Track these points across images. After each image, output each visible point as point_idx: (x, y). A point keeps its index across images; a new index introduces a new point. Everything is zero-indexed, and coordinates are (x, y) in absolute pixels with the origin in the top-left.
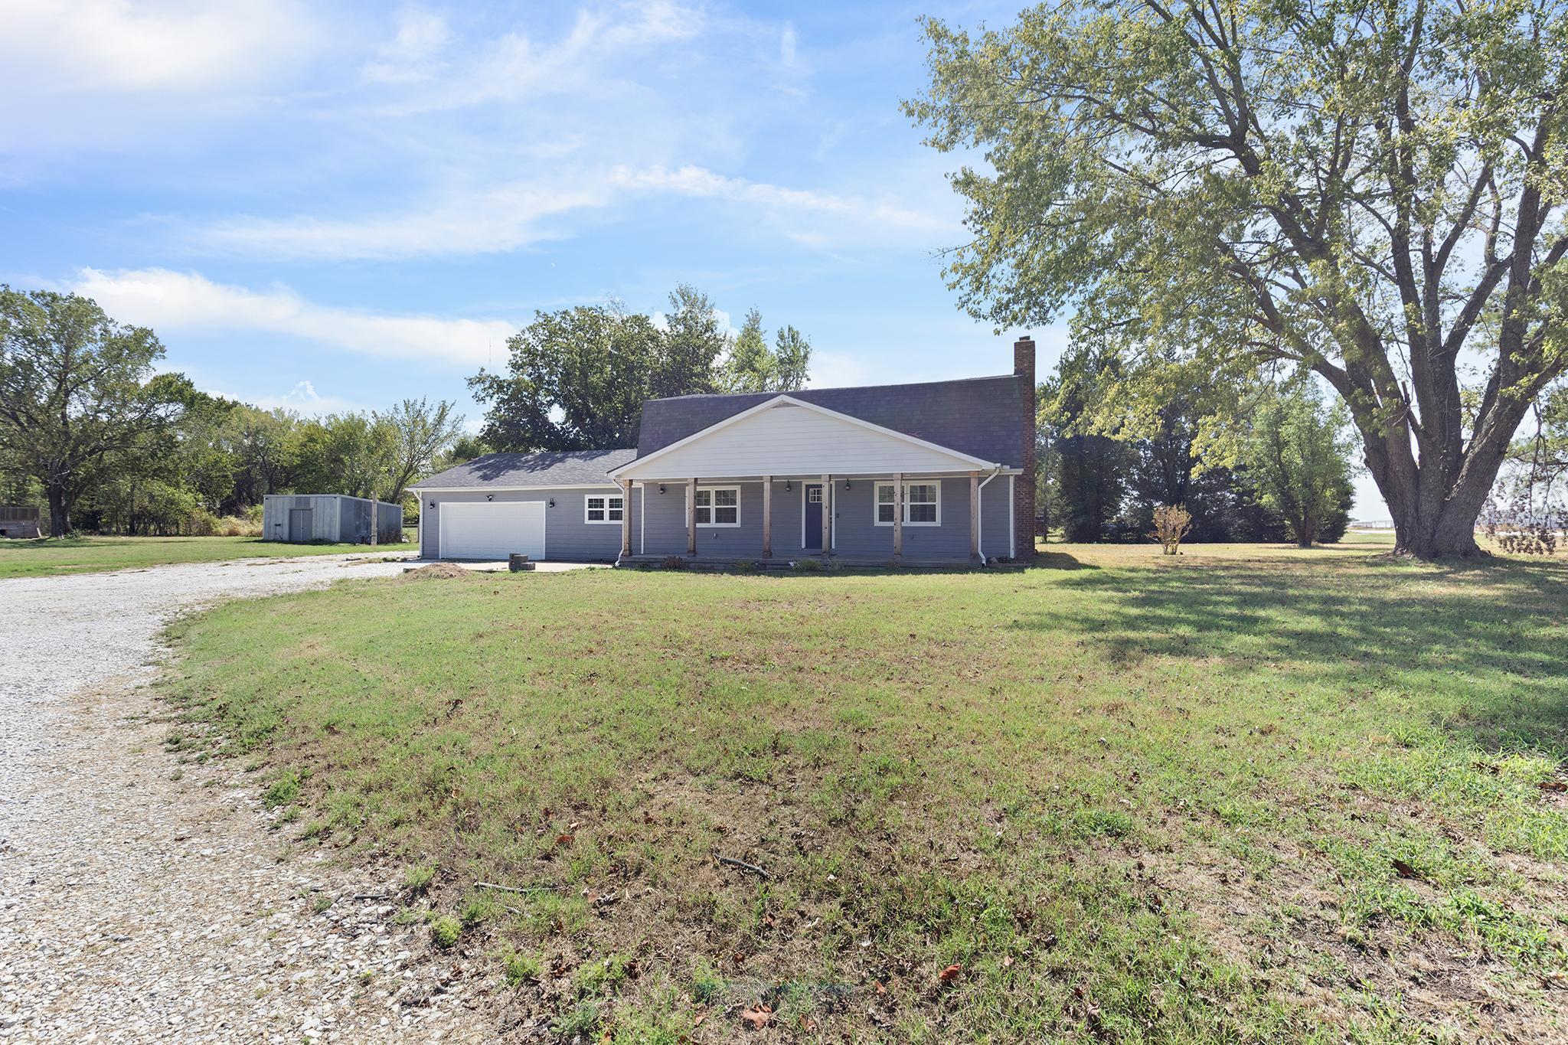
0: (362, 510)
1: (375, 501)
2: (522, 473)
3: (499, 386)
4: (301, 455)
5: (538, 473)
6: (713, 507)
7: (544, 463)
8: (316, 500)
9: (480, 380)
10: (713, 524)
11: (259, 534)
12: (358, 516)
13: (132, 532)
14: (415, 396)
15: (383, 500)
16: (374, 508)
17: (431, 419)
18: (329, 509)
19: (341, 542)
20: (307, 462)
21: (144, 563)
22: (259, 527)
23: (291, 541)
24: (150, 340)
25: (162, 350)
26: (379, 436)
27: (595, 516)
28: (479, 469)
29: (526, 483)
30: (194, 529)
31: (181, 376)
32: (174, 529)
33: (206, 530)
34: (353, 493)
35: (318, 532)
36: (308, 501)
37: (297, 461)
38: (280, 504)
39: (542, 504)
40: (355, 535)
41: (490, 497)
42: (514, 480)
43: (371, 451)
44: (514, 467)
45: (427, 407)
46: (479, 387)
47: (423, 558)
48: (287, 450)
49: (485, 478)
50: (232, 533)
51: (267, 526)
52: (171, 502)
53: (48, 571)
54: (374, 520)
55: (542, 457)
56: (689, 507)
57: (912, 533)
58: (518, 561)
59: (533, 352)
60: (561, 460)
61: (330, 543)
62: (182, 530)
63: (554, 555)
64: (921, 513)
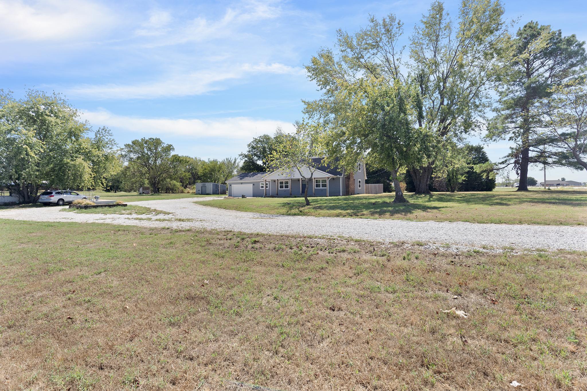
0: (217, 186)
1: (220, 184)
2: (248, 178)
3: (246, 156)
4: (203, 173)
5: (251, 178)
6: (284, 185)
7: (253, 175)
8: (207, 184)
9: (242, 155)
10: (284, 188)
11: (194, 193)
12: (216, 188)
13: (166, 193)
14: (229, 157)
15: (222, 184)
16: (220, 186)
17: (233, 162)
18: (210, 186)
19: (213, 194)
20: (205, 175)
21: (179, 198)
22: (195, 191)
23: (202, 194)
24: (172, 147)
25: (174, 149)
26: (220, 167)
27: (261, 187)
28: (240, 177)
29: (249, 180)
30: (180, 192)
31: (178, 155)
32: (175, 192)
33: (182, 192)
34: (215, 182)
35: (207, 192)
36: (205, 184)
37: (202, 174)
38: (199, 185)
39: (252, 185)
40: (215, 192)
41: (242, 183)
42: (247, 179)
43: (218, 171)
44: (247, 176)
45: (232, 159)
46: (241, 156)
48: (200, 171)
49: (241, 179)
50: (188, 193)
51: (197, 191)
52: (174, 185)
53: (154, 199)
54: (220, 189)
56: (279, 185)
57: (322, 190)
58: (243, 197)
59: (253, 148)
60: (257, 174)
61: (210, 194)
62: (177, 192)
63: (254, 196)
64: (324, 186)
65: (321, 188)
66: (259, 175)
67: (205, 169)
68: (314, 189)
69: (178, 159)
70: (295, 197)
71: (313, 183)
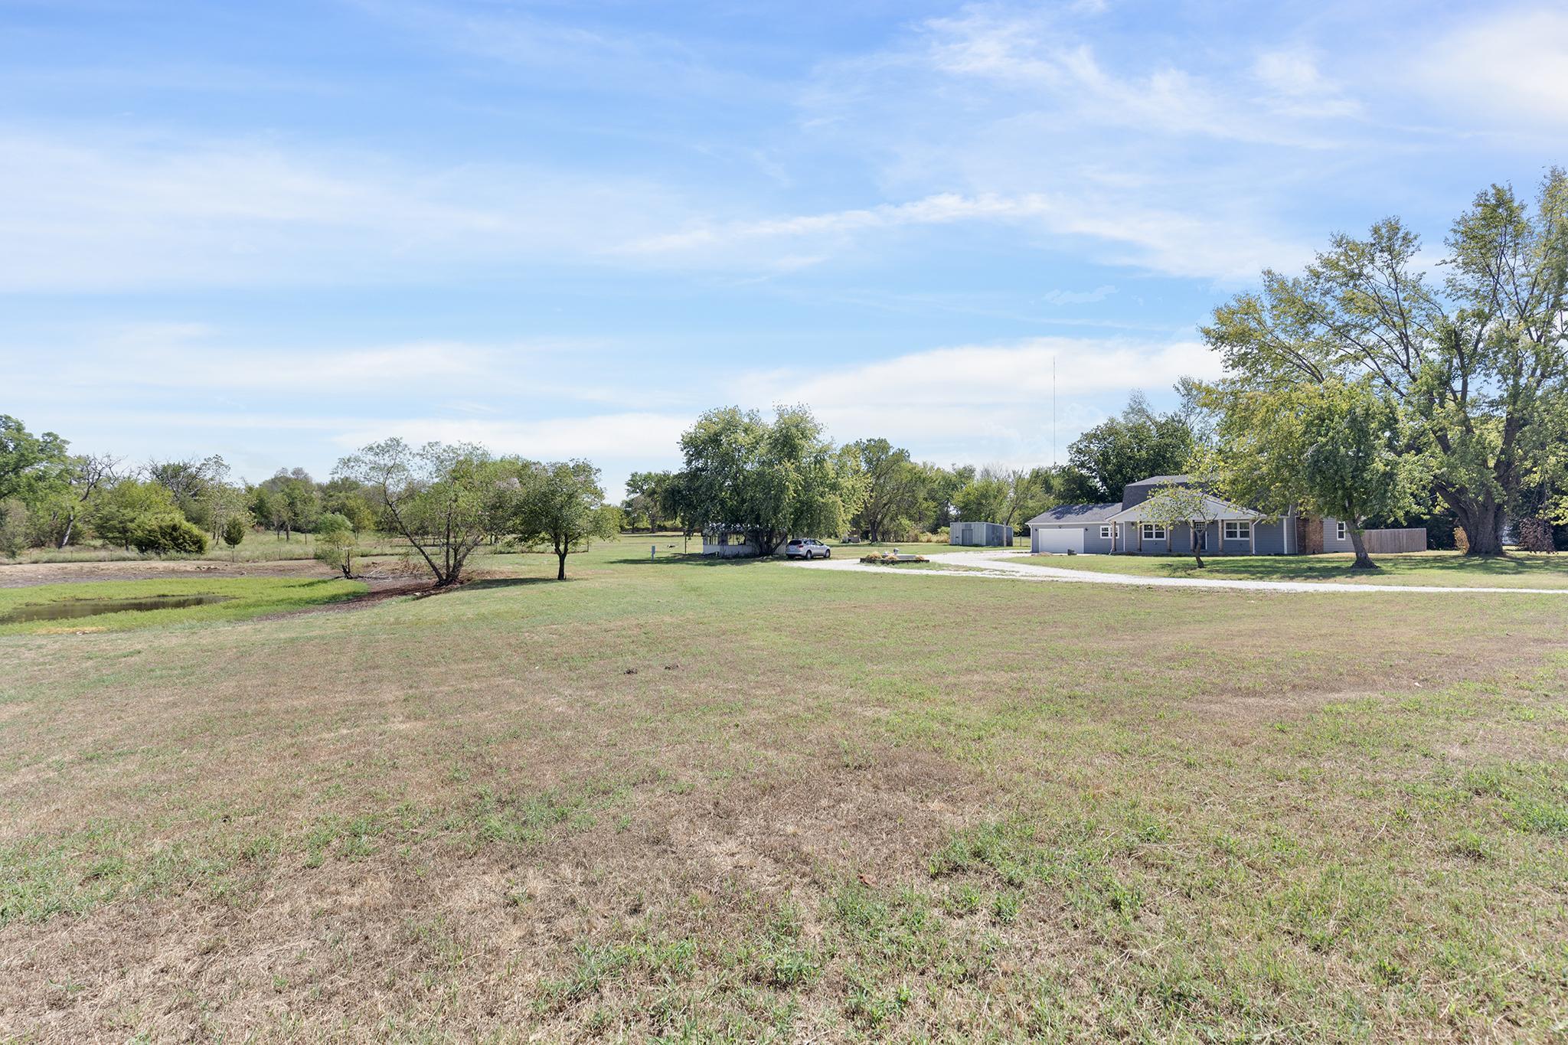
0: (997, 528)
2: (1073, 516)
4: (964, 502)
5: (1080, 516)
6: (1154, 531)
7: (1084, 510)
8: (975, 525)
10: (1154, 538)
11: (945, 542)
12: (993, 533)
14: (1018, 468)
18: (980, 529)
19: (988, 544)
20: (967, 506)
22: (943, 538)
23: (963, 545)
26: (999, 490)
27: (1104, 535)
28: (1054, 514)
29: (1074, 520)
30: (911, 539)
32: (902, 539)
33: (916, 540)
34: (991, 522)
35: (975, 541)
36: (970, 525)
37: (962, 504)
38: (956, 528)
39: (1083, 529)
40: (995, 542)
41: (1061, 527)
42: (1070, 519)
43: (995, 497)
44: (1070, 513)
45: (1024, 473)
47: (1032, 552)
48: (957, 498)
49: (1058, 518)
50: (929, 541)
51: (949, 538)
52: (900, 525)
55: (1082, 507)
56: (1143, 531)
57: (1240, 543)
58: (1070, 553)
59: (1079, 451)
60: (1091, 509)
61: (982, 546)
62: (905, 539)
63: (1088, 550)
64: (1245, 534)
65: (1238, 538)
66: (1096, 510)
67: (969, 494)
68: (1220, 540)
69: (920, 477)
70: (1180, 556)
71: (1220, 529)
